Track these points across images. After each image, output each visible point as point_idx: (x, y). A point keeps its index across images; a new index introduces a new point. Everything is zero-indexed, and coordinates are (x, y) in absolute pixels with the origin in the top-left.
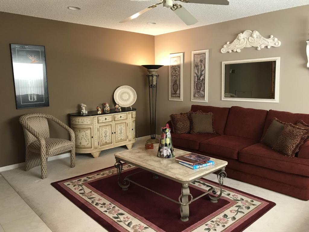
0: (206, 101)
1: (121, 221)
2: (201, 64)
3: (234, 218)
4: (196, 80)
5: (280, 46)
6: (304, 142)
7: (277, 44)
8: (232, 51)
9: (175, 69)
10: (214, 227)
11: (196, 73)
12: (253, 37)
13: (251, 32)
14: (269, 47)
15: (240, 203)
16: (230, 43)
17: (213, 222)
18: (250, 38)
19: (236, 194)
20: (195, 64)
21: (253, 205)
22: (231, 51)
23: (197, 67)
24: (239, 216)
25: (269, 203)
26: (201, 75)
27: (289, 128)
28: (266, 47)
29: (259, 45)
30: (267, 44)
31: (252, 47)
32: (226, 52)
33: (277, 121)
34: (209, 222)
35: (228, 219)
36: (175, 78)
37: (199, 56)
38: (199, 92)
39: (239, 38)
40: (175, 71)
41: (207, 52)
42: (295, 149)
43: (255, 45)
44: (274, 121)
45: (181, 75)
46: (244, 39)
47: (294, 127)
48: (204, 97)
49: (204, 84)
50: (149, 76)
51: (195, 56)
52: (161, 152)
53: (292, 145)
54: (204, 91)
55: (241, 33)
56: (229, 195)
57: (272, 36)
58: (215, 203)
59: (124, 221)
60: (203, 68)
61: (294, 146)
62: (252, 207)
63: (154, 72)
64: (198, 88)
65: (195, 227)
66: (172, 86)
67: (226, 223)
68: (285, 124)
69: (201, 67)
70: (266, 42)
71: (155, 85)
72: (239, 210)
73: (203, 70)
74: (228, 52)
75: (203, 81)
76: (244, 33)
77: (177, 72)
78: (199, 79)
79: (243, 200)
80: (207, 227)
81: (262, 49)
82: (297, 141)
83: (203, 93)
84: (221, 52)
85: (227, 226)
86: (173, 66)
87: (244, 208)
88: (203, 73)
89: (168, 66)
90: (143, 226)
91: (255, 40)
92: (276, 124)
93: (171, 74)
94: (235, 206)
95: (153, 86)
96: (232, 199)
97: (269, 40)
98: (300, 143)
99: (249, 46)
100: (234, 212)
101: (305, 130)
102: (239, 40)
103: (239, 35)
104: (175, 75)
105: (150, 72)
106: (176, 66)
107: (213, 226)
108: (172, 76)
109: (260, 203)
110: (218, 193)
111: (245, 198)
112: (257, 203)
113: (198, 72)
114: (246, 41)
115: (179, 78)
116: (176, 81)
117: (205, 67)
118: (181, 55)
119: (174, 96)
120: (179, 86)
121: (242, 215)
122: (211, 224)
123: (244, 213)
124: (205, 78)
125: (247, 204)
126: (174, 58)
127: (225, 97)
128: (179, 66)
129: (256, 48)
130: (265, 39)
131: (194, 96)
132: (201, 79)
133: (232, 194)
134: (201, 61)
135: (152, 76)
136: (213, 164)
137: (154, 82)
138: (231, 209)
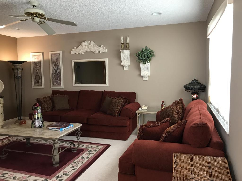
0: (62, 87)
1: (7, 178)
2: (57, 61)
3: (88, 158)
4: (54, 73)
5: (107, 52)
6: (123, 107)
7: (105, 50)
8: (79, 53)
9: (37, 64)
10: (77, 165)
11: (54, 68)
12: (91, 45)
13: (90, 42)
14: (101, 52)
15: (90, 149)
16: (76, 48)
17: (75, 162)
18: (89, 45)
19: (88, 145)
20: (52, 61)
21: (99, 148)
22: (77, 54)
23: (54, 63)
24: (91, 156)
25: (107, 146)
26: (58, 69)
27: (115, 100)
28: (99, 52)
29: (95, 50)
30: (100, 50)
31: (91, 51)
32: (74, 54)
33: (109, 97)
34: (73, 163)
35: (85, 159)
36: (37, 71)
37: (55, 56)
38: (57, 81)
39: (83, 45)
40: (37, 66)
41: (61, 53)
42: (119, 112)
43: (92, 51)
44: (107, 97)
45: (42, 69)
46: (85, 46)
47: (117, 99)
48: (60, 84)
49: (60, 75)
50: (14, 69)
51: (52, 55)
52: (34, 124)
53: (117, 110)
54: (60, 80)
55: (83, 42)
56: (83, 146)
57: (102, 46)
58: (75, 152)
59: (9, 177)
60: (59, 64)
61: (118, 110)
62: (98, 150)
63: (19, 66)
64: (56, 78)
65: (64, 168)
66: (35, 77)
67: (83, 161)
68: (113, 98)
69: (57, 63)
70: (99, 49)
71: (20, 77)
72: (90, 153)
73: (59, 66)
74: (76, 54)
75: (59, 73)
76: (85, 42)
77: (39, 67)
78: (56, 72)
79: (92, 147)
80: (72, 166)
81: (97, 53)
82: (119, 107)
83: (60, 82)
84: (71, 54)
85: (84, 162)
86: (34, 62)
87: (93, 151)
88: (59, 67)
89: (30, 62)
90: (26, 176)
91: (92, 47)
92: (108, 98)
93: (33, 68)
94: (88, 151)
95: (18, 77)
96: (86, 148)
97: (101, 48)
98: (121, 108)
99: (89, 51)
100: (87, 155)
101: (123, 100)
102: (83, 46)
103: (82, 43)
104: (36, 69)
105: (15, 66)
106: (37, 62)
107: (75, 165)
108: (34, 69)
109: (102, 147)
110: (77, 146)
111: (93, 146)
112: (100, 147)
113: (55, 67)
114: (87, 47)
115: (40, 71)
116: (38, 73)
117: (60, 64)
118: (41, 54)
119: (37, 84)
120: (40, 77)
121: (92, 155)
122: (74, 163)
123: (93, 154)
124: (60, 71)
125: (95, 149)
126: (35, 56)
127: (76, 84)
128: (39, 62)
129: (93, 52)
130: (98, 47)
131: (53, 84)
132: (58, 71)
133: (85, 145)
134: (57, 59)
135: (17, 69)
136: (72, 127)
137: (19, 74)
138: (86, 153)
